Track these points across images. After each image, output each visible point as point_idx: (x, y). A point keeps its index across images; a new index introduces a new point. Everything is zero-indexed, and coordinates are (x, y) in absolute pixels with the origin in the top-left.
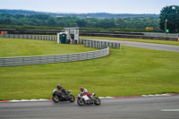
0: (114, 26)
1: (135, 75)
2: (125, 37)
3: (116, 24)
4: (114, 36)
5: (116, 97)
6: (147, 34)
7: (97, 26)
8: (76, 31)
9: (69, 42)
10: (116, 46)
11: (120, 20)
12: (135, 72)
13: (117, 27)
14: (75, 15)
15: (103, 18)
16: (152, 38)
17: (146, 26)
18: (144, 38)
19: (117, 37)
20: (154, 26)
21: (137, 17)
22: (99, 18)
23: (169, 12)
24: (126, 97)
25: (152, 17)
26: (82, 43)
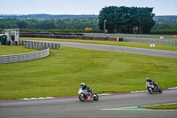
0: (54, 27)
1: (75, 75)
2: (65, 38)
3: (56, 25)
4: (54, 37)
5: (57, 97)
6: (86, 35)
7: (37, 27)
8: (16, 33)
9: (9, 44)
10: (56, 47)
11: (60, 21)
12: (75, 72)
13: (57, 28)
14: (15, 17)
15: (43, 19)
16: (92, 38)
17: (85, 27)
18: (84, 38)
19: (57, 37)
20: (94, 27)
21: (76, 18)
22: (39, 19)
23: (108, 13)
24: (66, 97)
25: (91, 17)
26: (22, 44)
